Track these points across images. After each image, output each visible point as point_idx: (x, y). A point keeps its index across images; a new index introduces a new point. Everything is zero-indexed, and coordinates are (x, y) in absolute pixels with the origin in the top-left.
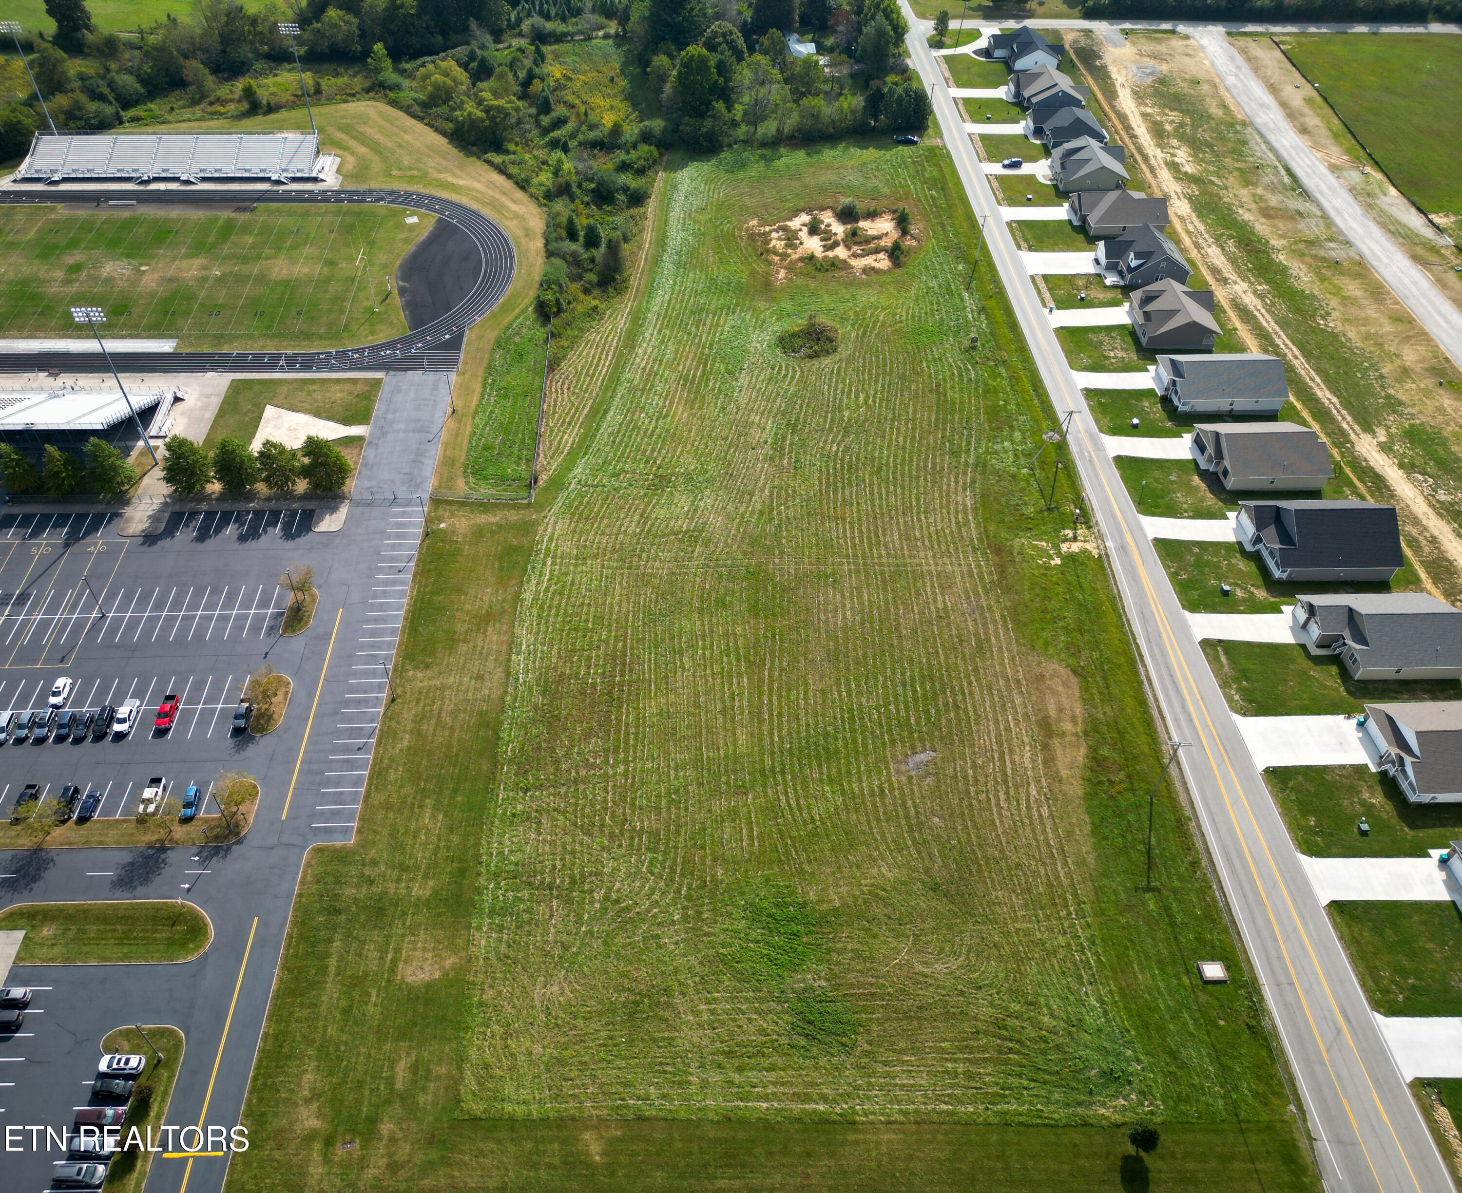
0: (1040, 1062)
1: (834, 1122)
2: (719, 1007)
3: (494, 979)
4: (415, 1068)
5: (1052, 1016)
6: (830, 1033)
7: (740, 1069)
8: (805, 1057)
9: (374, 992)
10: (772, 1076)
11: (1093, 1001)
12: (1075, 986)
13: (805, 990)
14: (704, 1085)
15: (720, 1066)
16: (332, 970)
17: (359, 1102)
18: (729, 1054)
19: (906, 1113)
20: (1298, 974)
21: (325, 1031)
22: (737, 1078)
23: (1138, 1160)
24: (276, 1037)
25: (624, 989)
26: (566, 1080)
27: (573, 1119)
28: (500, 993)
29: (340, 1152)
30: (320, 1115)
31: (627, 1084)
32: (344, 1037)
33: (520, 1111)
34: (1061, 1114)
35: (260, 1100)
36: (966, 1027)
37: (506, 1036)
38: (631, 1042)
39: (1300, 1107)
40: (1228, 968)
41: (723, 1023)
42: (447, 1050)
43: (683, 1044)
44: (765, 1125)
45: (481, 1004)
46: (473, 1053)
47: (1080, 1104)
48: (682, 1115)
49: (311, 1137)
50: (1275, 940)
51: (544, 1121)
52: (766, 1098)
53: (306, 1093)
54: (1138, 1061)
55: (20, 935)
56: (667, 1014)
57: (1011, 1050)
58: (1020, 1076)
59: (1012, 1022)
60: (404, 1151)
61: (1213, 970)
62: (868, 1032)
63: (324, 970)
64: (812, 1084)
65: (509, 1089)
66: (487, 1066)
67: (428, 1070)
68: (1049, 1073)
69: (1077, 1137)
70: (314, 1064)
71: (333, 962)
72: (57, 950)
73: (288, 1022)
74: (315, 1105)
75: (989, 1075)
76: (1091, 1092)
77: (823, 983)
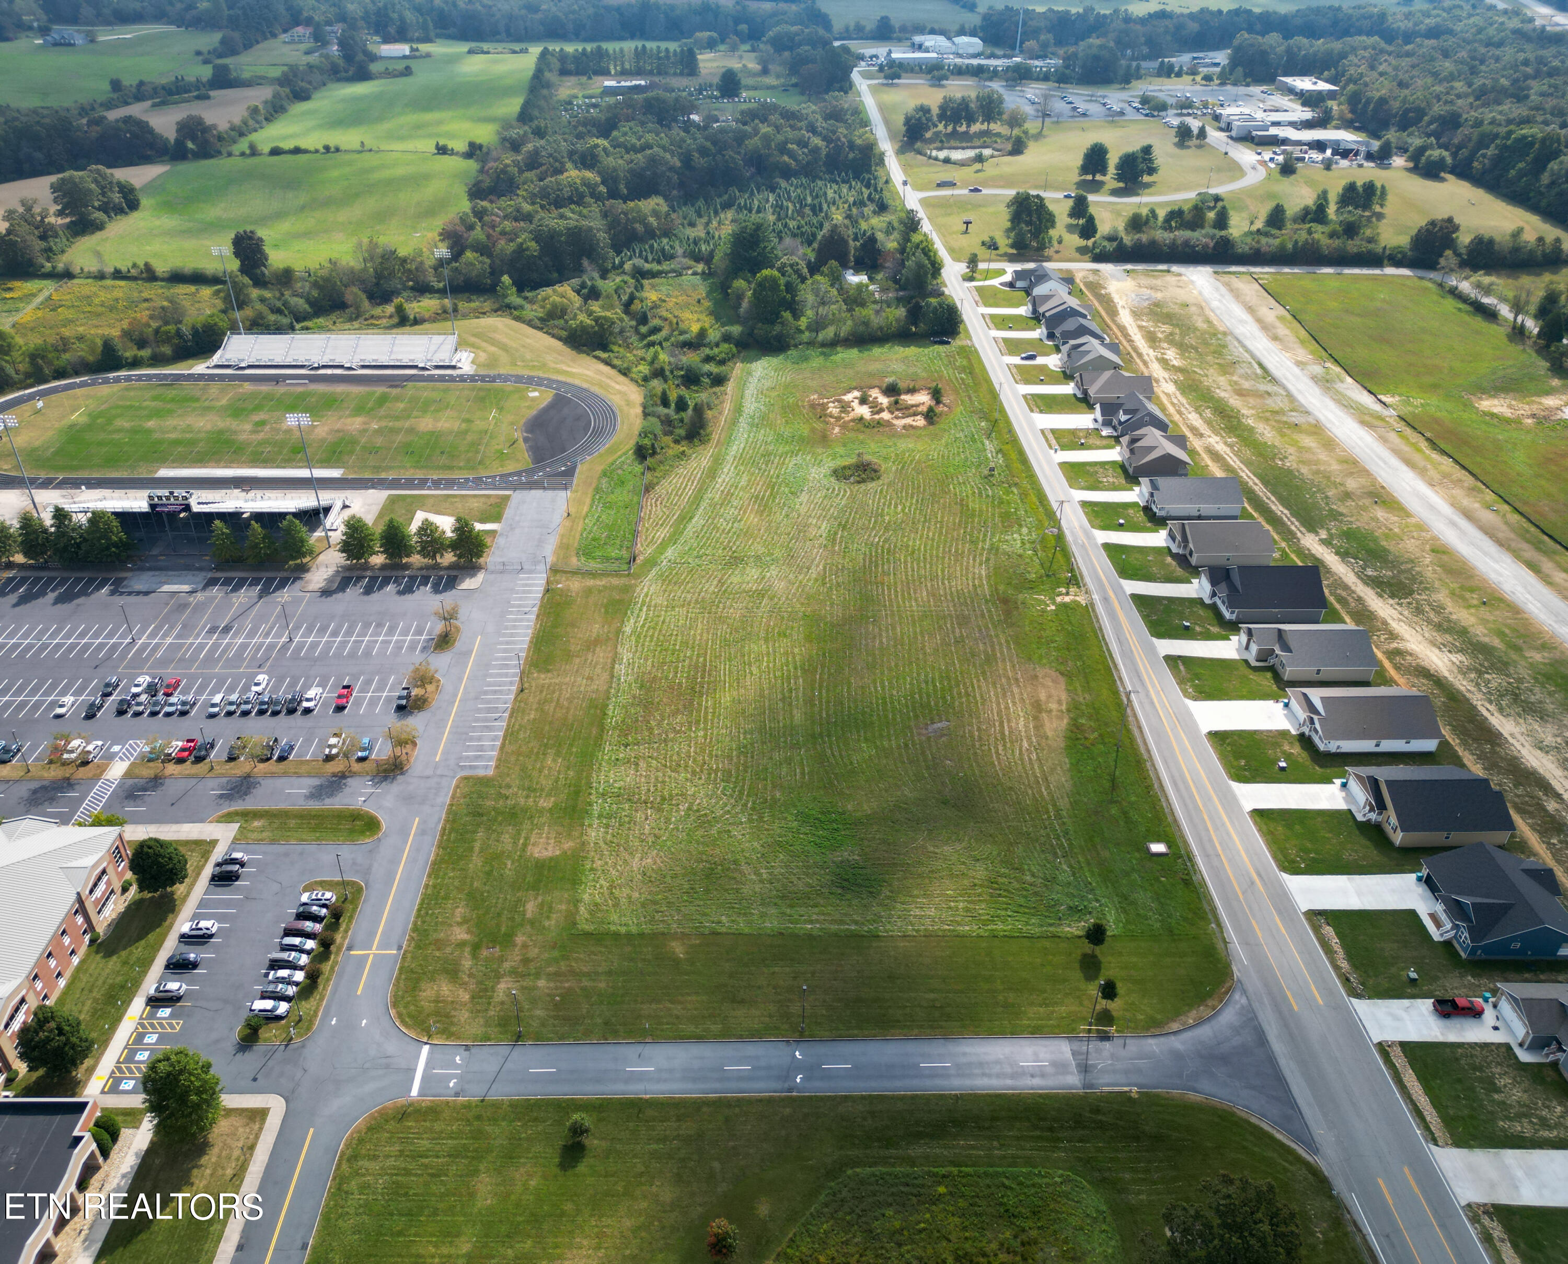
0: (1022, 901)
1: (863, 936)
2: (776, 872)
3: (602, 855)
4: (541, 906)
5: (1033, 875)
6: (860, 886)
7: (791, 906)
8: (841, 900)
9: (509, 863)
10: (816, 910)
11: (1065, 867)
12: (1050, 857)
13: (842, 862)
14: (763, 915)
15: (776, 904)
16: (477, 849)
17: (498, 925)
18: (783, 897)
19: (917, 931)
20: (1223, 850)
21: (472, 885)
22: (788, 911)
23: (1094, 956)
24: (434, 886)
25: (702, 861)
26: (657, 912)
27: (663, 934)
28: (606, 863)
29: (485, 953)
30: (469, 932)
31: (705, 915)
32: (487, 888)
33: (623, 930)
34: (1037, 931)
35: (424, 922)
36: (966, 882)
37: (612, 887)
38: (707, 891)
39: (1219, 925)
40: (1169, 847)
41: (779, 880)
42: (566, 895)
43: (746, 890)
44: (810, 937)
45: (592, 869)
46: (586, 897)
47: (1051, 925)
48: (747, 930)
49: (462, 944)
50: (1208, 830)
51: (642, 935)
52: (811, 922)
53: (459, 919)
54: (1097, 901)
55: (236, 826)
56: (735, 875)
57: (1000, 896)
58: (1006, 909)
59: (1001, 880)
60: (533, 952)
61: (1158, 848)
62: (890, 885)
63: (471, 849)
64: (846, 915)
65: (614, 917)
66: (596, 905)
67: (551, 907)
68: (1029, 908)
69: (1047, 944)
70: (463, 903)
71: (477, 846)
72: (265, 834)
73: (443, 879)
74: (465, 926)
75: (982, 909)
76: (1060, 919)
77: (856, 857)
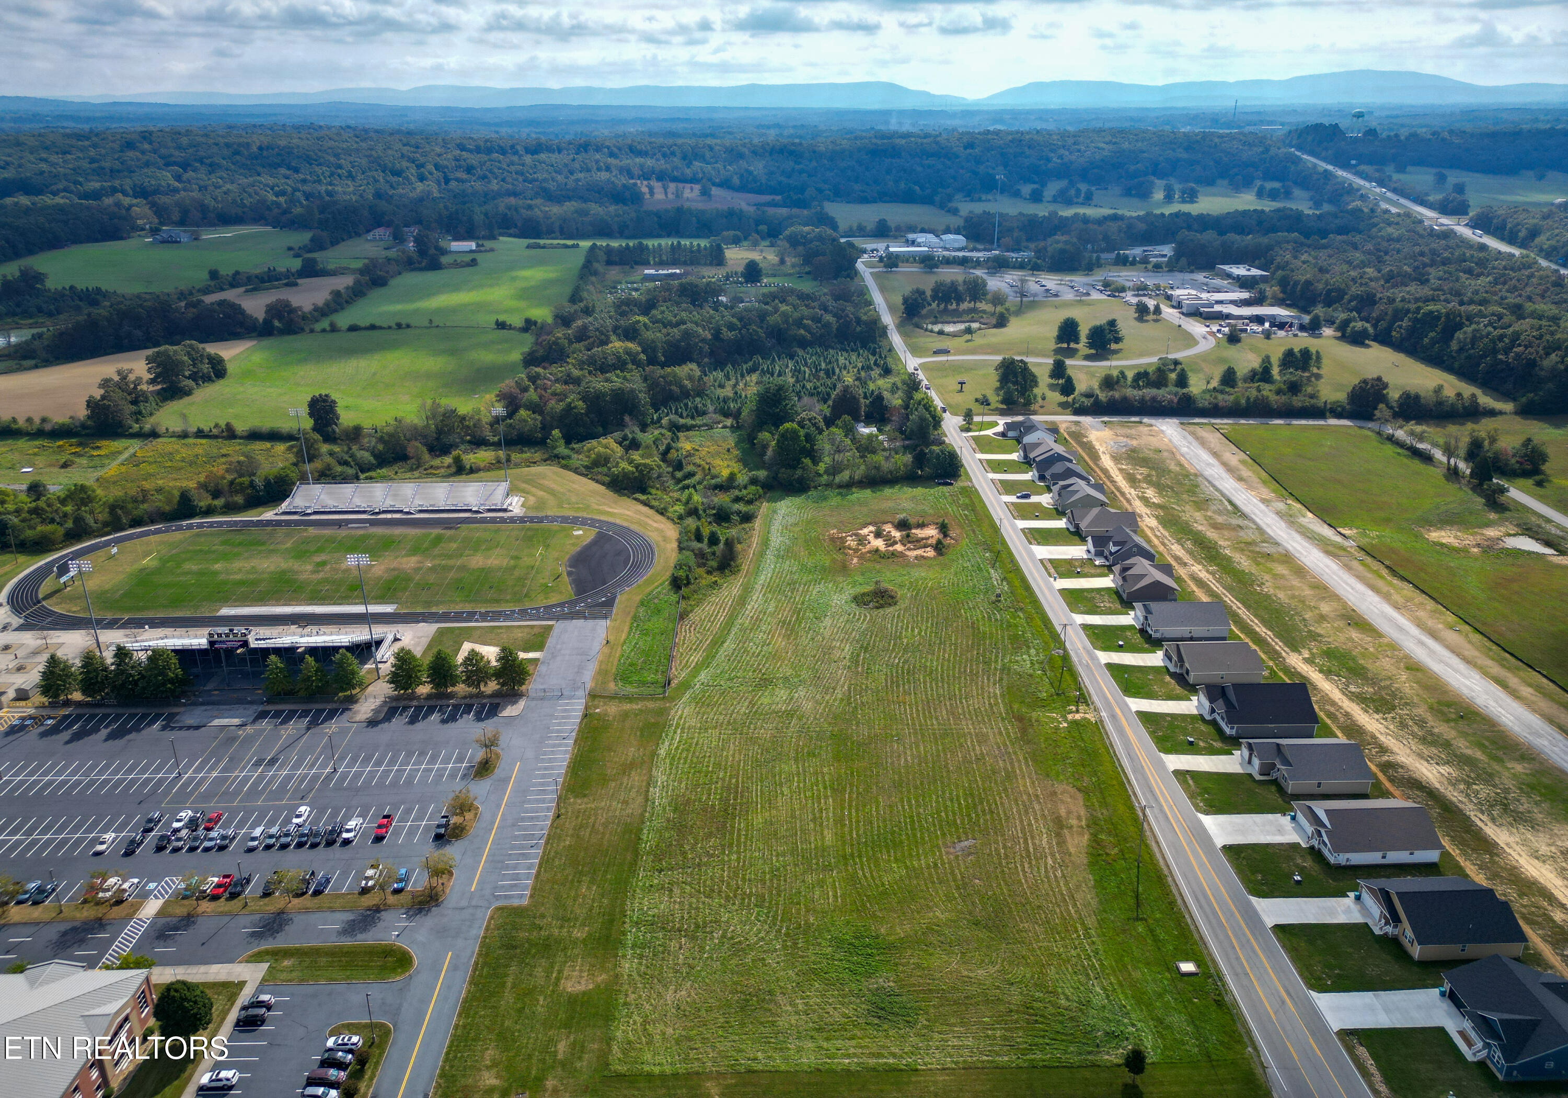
0: (1059, 1027)
1: (901, 1070)
2: (811, 1002)
3: (636, 988)
4: (573, 1045)
5: (1068, 999)
6: (897, 1015)
7: (827, 1039)
8: (878, 1031)
9: (541, 999)
10: (854, 1042)
11: (1098, 989)
12: (1084, 981)
13: (878, 989)
14: (799, 1050)
15: (812, 1037)
16: (509, 985)
17: (529, 1068)
18: (820, 1030)
19: (956, 1063)
20: (1251, 968)
21: (503, 1023)
22: (825, 1045)
23: (1135, 1086)
24: (465, 1027)
25: (737, 992)
26: (692, 1049)
27: (697, 1073)
28: (640, 997)
30: (498, 1077)
31: (741, 1051)
32: (518, 1027)
33: (657, 1070)
34: (1076, 1060)
35: (452, 1066)
36: (1002, 1008)
37: (645, 1022)
38: (743, 1025)
40: (1199, 966)
41: (814, 1011)
42: (599, 1033)
43: (782, 1023)
44: (848, 1072)
45: (625, 1004)
46: (619, 1034)
47: (1089, 1053)
48: (783, 1068)
49: (491, 1090)
50: (1234, 947)
51: (675, 1075)
52: (848, 1056)
53: (488, 1063)
54: (1133, 1025)
55: (265, 966)
56: (771, 1007)
57: (1036, 1022)
58: (1043, 1037)
59: (1036, 1004)
61: (1188, 967)
62: (927, 1013)
63: (504, 984)
64: (883, 1047)
65: (648, 1056)
66: (629, 1043)
67: (583, 1047)
68: (1066, 1035)
69: (1087, 1074)
70: (494, 1044)
71: (510, 981)
72: (295, 974)
73: (474, 1017)
74: (494, 1071)
75: (1019, 1037)
76: (1098, 1046)
77: (891, 984)
